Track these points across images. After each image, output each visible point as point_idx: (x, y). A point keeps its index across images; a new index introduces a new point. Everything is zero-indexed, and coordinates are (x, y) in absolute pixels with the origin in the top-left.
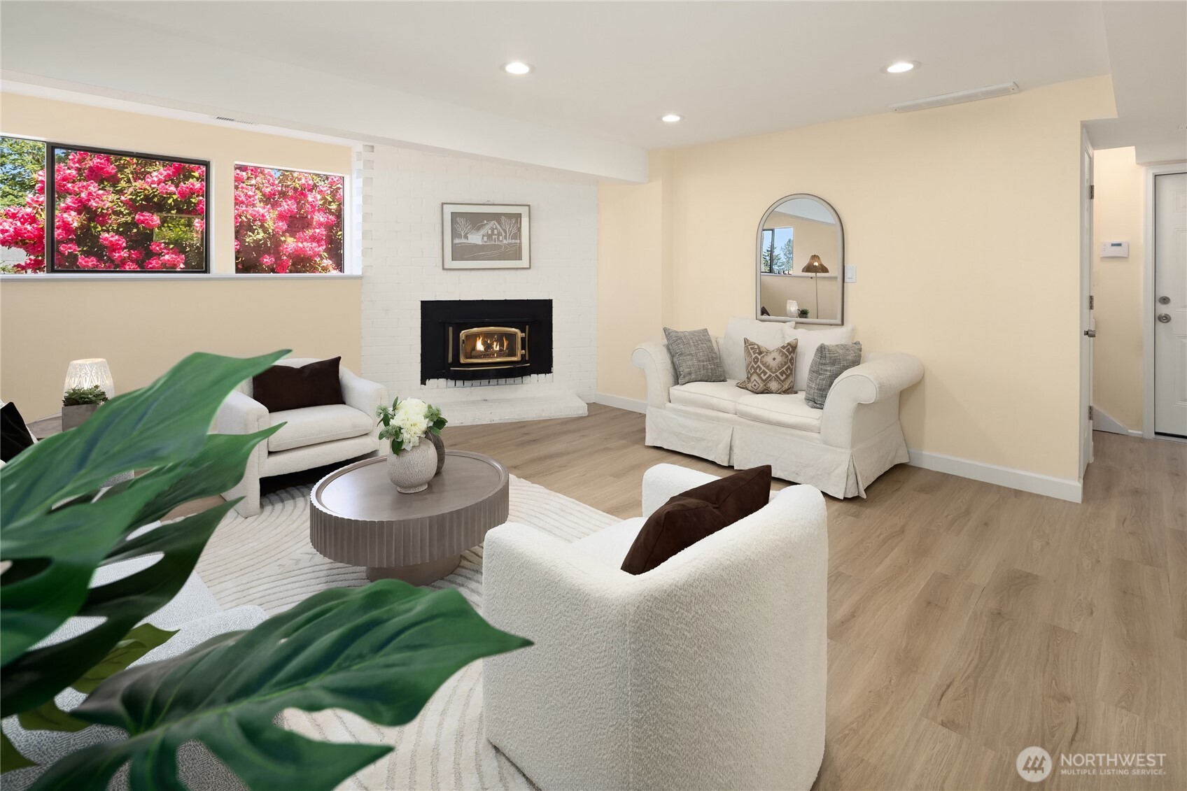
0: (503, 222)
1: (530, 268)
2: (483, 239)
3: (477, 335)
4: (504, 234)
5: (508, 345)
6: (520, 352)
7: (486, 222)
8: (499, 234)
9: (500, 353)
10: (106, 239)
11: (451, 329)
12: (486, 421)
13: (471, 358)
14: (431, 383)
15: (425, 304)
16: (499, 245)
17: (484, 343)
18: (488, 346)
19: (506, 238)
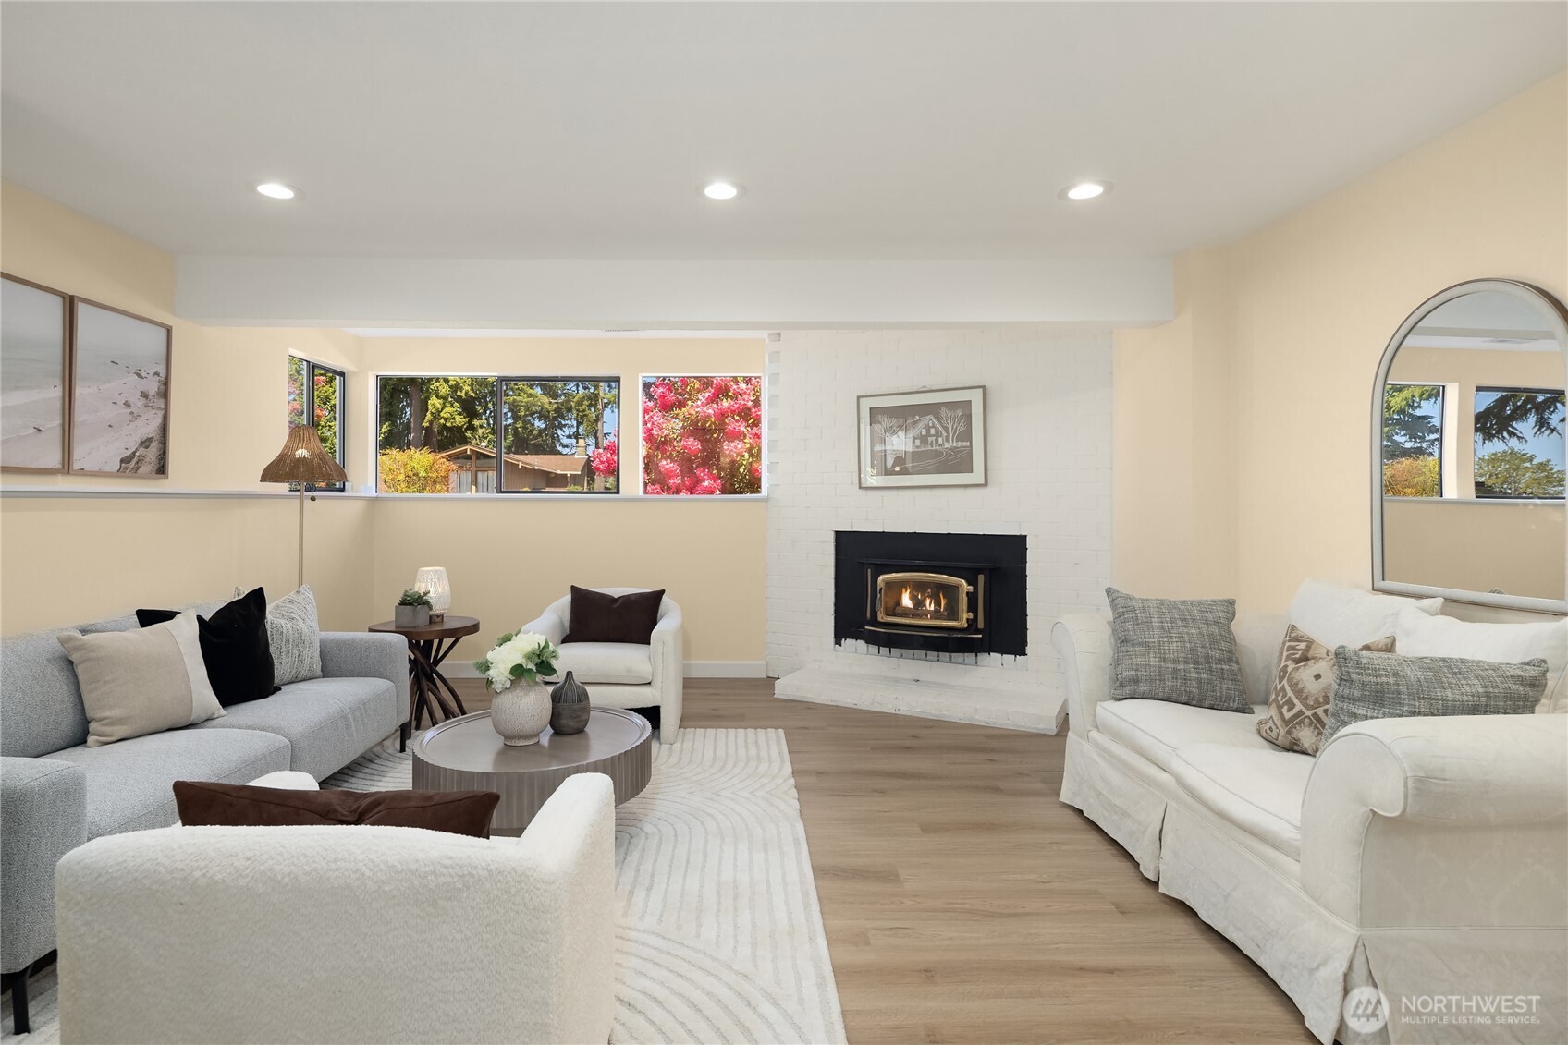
0: (944, 415)
1: (986, 484)
2: (914, 442)
3: (901, 585)
4: (945, 434)
5: (946, 604)
6: (966, 615)
7: (918, 418)
8: (938, 435)
9: (936, 614)
10: (663, 466)
11: (869, 570)
12: (888, 708)
13: (894, 615)
14: (849, 643)
15: (840, 537)
16: (936, 451)
17: (913, 598)
18: (919, 604)
19: (948, 441)
